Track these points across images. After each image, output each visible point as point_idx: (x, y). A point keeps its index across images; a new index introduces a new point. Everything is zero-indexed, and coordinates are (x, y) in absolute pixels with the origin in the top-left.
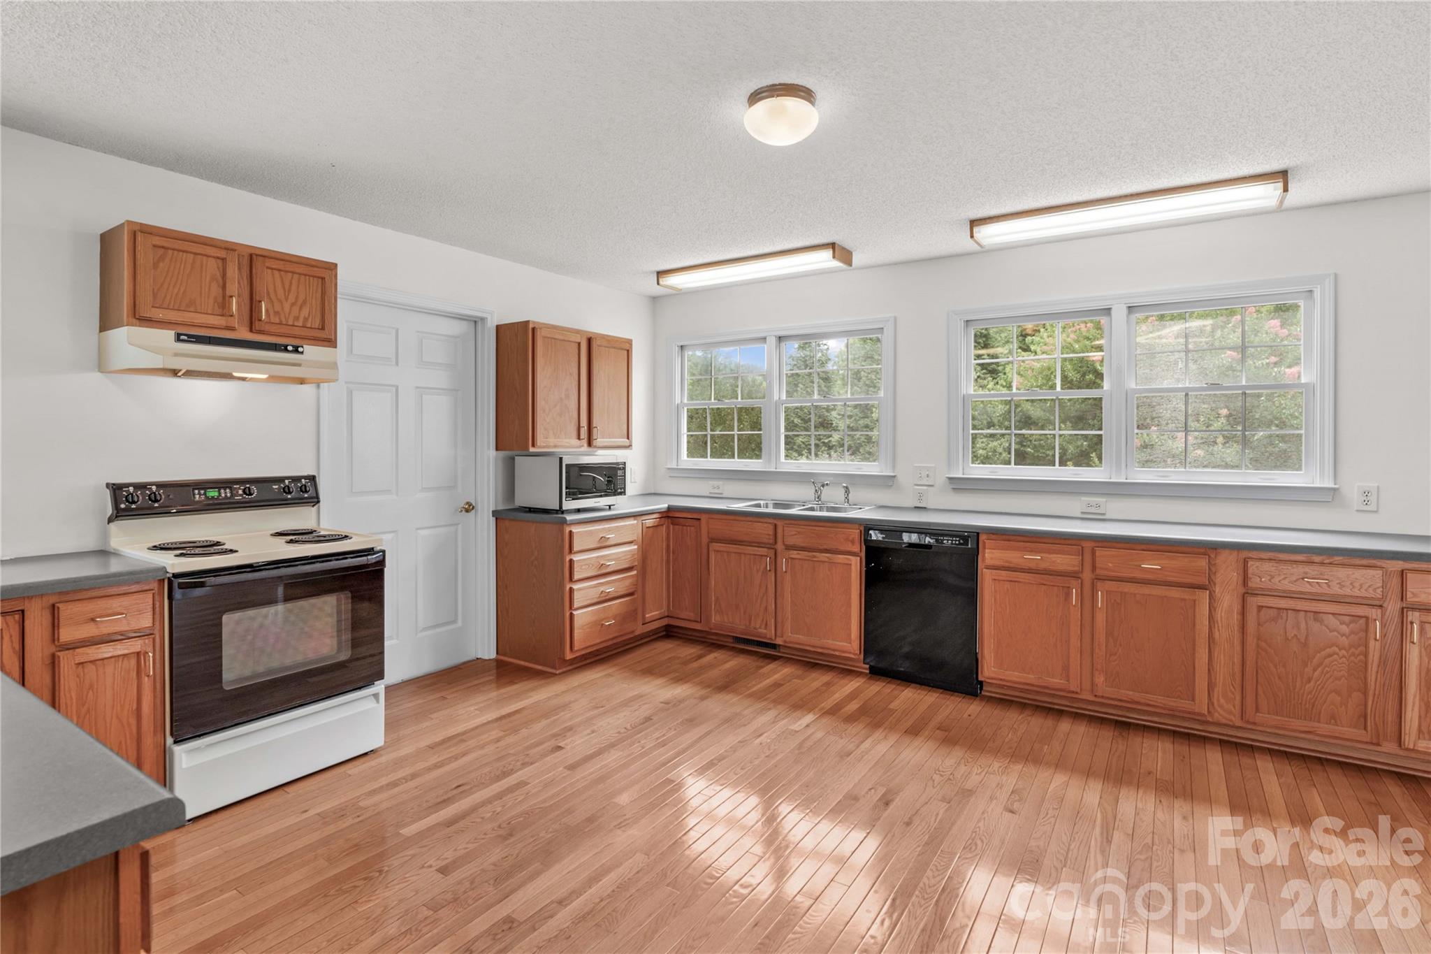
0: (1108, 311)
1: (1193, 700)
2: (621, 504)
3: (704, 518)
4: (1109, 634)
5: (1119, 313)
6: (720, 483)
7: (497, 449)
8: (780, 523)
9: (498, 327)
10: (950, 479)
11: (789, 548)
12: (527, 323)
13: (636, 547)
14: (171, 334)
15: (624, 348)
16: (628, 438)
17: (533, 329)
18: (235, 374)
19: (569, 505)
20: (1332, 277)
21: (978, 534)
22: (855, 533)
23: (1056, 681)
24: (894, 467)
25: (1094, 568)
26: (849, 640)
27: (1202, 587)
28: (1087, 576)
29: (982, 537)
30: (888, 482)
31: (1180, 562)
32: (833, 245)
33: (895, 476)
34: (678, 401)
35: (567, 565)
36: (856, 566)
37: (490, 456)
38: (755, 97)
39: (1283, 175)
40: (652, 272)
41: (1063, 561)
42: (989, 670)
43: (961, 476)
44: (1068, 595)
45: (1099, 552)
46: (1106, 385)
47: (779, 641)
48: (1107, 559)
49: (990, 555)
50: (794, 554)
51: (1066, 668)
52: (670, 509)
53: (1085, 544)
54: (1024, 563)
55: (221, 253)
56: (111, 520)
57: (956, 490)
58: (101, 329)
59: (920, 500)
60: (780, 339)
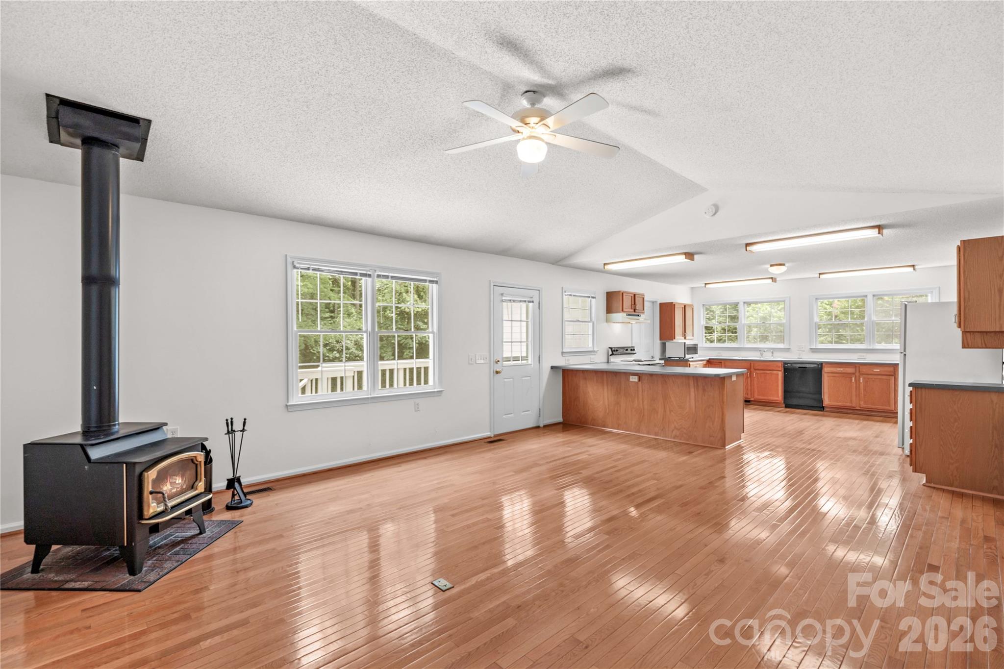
0: (866, 296)
1: (890, 406)
2: (696, 357)
3: (723, 361)
4: (865, 390)
5: (870, 297)
6: (721, 352)
7: (660, 340)
8: (752, 363)
9: (660, 304)
10: (811, 349)
11: (755, 370)
12: (672, 303)
14: (625, 314)
15: (691, 306)
16: (693, 336)
17: (674, 305)
18: (631, 322)
19: (688, 357)
20: (938, 289)
21: (822, 364)
22: (780, 364)
23: (848, 404)
24: (790, 345)
25: (859, 372)
26: (778, 397)
27: (892, 375)
28: (857, 374)
29: (823, 364)
30: (788, 350)
31: (886, 369)
32: (772, 278)
33: (790, 348)
34: (702, 323)
36: (780, 374)
37: (658, 342)
38: (771, 266)
39: (913, 266)
40: (703, 284)
41: (850, 370)
42: (826, 402)
43: (814, 347)
44: (851, 380)
45: (861, 367)
46: (866, 319)
47: (752, 399)
48: (864, 370)
49: (826, 369)
50: (758, 371)
51: (851, 401)
52: (710, 359)
53: (857, 365)
54: (838, 372)
55: (631, 295)
56: (610, 355)
57: (812, 352)
58: (607, 313)
59: (800, 355)
60: (744, 303)
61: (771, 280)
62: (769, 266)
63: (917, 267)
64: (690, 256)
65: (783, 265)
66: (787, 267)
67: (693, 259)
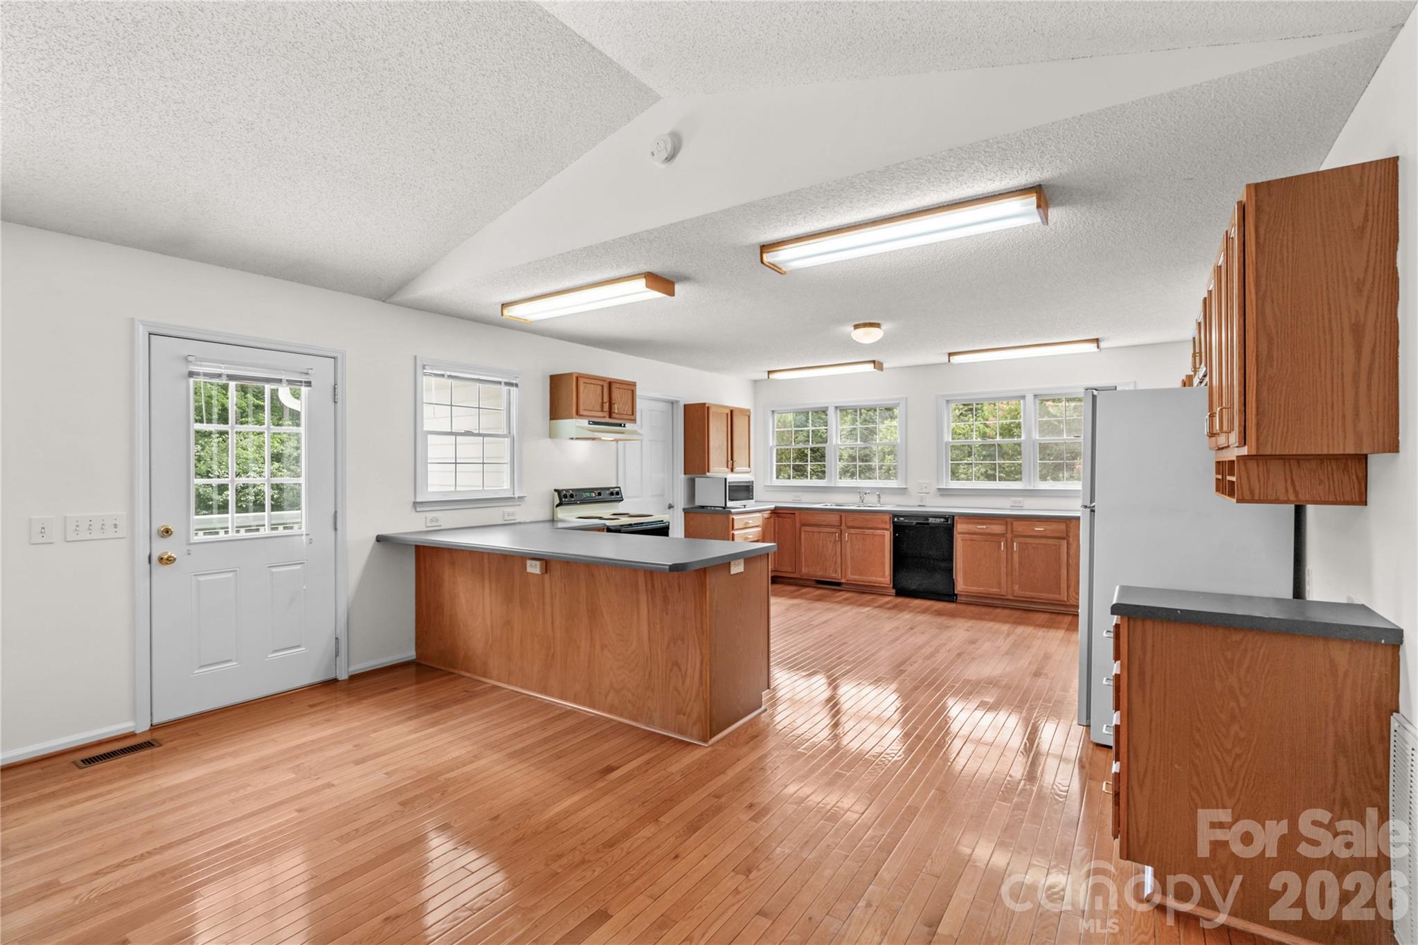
0: (1023, 397)
1: (1060, 594)
2: (750, 505)
3: (797, 513)
4: (1020, 564)
5: (1029, 399)
6: (800, 494)
7: (685, 474)
8: (843, 515)
9: (685, 405)
10: (939, 489)
11: (849, 527)
12: (704, 404)
13: (760, 529)
14: (586, 421)
15: (746, 413)
16: (749, 467)
17: (708, 408)
18: (603, 438)
19: (730, 504)
21: (953, 516)
22: (887, 518)
23: (995, 590)
24: (906, 482)
25: (1012, 531)
26: (884, 576)
27: (1064, 538)
28: (1009, 536)
29: (956, 518)
30: (902, 491)
31: (1054, 526)
32: (874, 362)
33: (906, 488)
34: (771, 444)
35: (731, 536)
36: (888, 536)
37: (681, 478)
38: (856, 327)
39: (1097, 341)
40: (765, 371)
41: (997, 528)
42: (960, 586)
43: (944, 487)
44: (1000, 546)
45: (1015, 523)
46: (1023, 438)
47: (843, 581)
48: (1019, 527)
49: (960, 527)
50: (852, 531)
51: (999, 584)
52: (776, 508)
53: (1009, 520)
54: (977, 531)
55: (601, 383)
56: (557, 506)
57: (941, 495)
58: (551, 419)
59: (922, 501)
60: (836, 407)
61: (872, 365)
62: (853, 328)
63: (1102, 345)
64: (662, 282)
65: (877, 325)
66: (883, 330)
67: (672, 294)
